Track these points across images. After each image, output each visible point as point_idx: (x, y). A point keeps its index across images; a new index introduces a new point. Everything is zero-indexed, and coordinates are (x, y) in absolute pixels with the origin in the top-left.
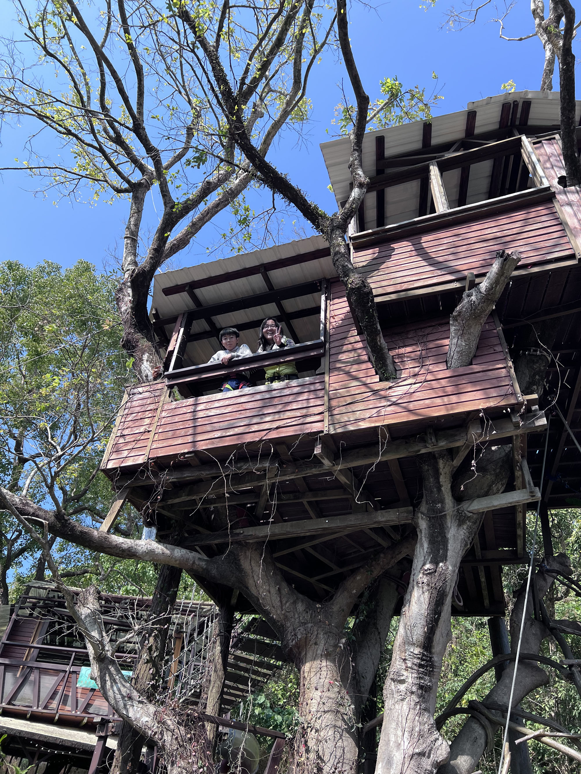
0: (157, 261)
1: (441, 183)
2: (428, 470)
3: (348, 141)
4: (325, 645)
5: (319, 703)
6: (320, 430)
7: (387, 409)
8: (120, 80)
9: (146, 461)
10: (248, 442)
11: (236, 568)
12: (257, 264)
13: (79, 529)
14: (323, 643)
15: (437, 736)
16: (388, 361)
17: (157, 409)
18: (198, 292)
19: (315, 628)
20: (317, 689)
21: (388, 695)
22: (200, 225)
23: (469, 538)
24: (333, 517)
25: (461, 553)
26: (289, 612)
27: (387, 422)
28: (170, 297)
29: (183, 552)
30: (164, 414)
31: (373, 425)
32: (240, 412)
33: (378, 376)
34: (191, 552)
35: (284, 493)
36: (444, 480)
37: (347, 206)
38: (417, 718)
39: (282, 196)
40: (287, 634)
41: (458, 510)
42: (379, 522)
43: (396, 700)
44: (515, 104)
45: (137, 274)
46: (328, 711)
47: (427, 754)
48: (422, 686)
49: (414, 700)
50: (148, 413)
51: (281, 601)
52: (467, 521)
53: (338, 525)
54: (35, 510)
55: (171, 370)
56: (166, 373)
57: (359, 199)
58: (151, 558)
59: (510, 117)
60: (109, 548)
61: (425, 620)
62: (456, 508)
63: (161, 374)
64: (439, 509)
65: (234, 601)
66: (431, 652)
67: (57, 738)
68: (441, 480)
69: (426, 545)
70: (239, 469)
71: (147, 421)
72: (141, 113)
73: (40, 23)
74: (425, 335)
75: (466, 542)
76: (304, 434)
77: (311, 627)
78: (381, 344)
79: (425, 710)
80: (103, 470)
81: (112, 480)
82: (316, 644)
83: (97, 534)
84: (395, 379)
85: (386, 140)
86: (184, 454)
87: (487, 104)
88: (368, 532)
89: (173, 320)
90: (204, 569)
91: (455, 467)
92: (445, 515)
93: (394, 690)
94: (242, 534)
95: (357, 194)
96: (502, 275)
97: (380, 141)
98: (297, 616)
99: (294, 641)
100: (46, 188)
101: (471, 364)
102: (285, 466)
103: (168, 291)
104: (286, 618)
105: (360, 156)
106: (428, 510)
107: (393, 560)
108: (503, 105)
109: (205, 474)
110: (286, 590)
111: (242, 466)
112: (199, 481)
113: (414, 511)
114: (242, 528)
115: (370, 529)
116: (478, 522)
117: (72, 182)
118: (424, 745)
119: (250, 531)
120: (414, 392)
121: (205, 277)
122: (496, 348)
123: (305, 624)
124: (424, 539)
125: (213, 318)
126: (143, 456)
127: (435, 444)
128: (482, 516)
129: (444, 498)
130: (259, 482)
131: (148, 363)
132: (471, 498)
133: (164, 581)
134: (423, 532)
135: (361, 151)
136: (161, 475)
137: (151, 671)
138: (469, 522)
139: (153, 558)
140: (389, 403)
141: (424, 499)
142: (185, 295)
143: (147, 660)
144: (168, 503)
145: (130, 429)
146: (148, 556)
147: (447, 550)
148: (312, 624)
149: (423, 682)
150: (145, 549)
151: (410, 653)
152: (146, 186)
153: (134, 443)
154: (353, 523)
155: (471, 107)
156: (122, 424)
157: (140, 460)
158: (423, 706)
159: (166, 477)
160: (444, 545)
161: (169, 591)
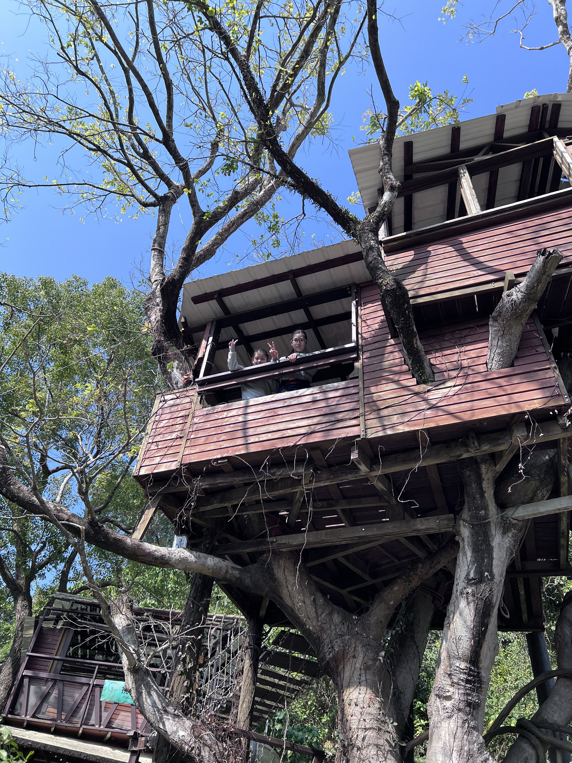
0: (186, 270)
1: (472, 186)
2: (471, 475)
3: (378, 146)
4: (364, 658)
5: (360, 721)
6: (357, 434)
7: (426, 412)
8: (150, 94)
9: (179, 467)
10: (283, 447)
11: (270, 577)
12: (286, 270)
13: (113, 536)
14: (362, 656)
15: (487, 756)
16: (425, 364)
17: (188, 415)
18: (226, 299)
19: (353, 641)
20: (356, 705)
21: (434, 713)
22: (226, 235)
23: (514, 546)
24: (369, 525)
25: (507, 562)
26: (325, 623)
27: (426, 426)
28: (198, 305)
29: (216, 560)
30: (196, 420)
31: (412, 429)
32: (272, 418)
33: (415, 379)
34: (224, 561)
35: (320, 500)
36: (487, 486)
37: (378, 209)
38: (465, 736)
39: (312, 202)
40: (323, 647)
41: (502, 517)
42: (418, 530)
43: (443, 717)
44: (545, 107)
45: (166, 283)
46: (370, 729)
48: (469, 702)
49: (462, 718)
50: (179, 419)
51: (316, 612)
52: (512, 529)
53: (375, 533)
54: (69, 516)
55: (201, 377)
56: (196, 380)
57: (390, 202)
58: (184, 566)
59: (540, 120)
60: (142, 556)
61: (471, 632)
62: (500, 515)
63: (191, 381)
64: (482, 516)
65: (263, 613)
66: (478, 667)
67: (81, 753)
68: (483, 486)
69: (469, 554)
70: (273, 474)
71: (179, 427)
72: (170, 125)
73: (72, 43)
74: (462, 337)
75: (512, 551)
76: (340, 438)
77: (349, 639)
78: (417, 346)
79: (474, 728)
80: (134, 477)
81: (144, 487)
82: (354, 657)
83: (130, 541)
84: (433, 381)
85: (414, 145)
86: (217, 460)
87: (516, 107)
88: (404, 541)
89: (202, 328)
90: (237, 579)
91: (497, 473)
92: (489, 522)
93: (440, 707)
94: (275, 542)
95: (388, 197)
96: (544, 274)
97: (408, 146)
98: (333, 628)
99: (331, 654)
100: (74, 205)
101: (512, 365)
102: (319, 472)
103: (197, 300)
104: (322, 629)
105: (390, 160)
106: (471, 517)
107: (432, 570)
108: (532, 108)
109: (238, 480)
110: (321, 601)
111: (275, 473)
112: (231, 488)
113: (455, 518)
114: (275, 536)
115: (406, 538)
116: (524, 529)
117: (98, 199)
119: (284, 539)
120: (454, 395)
121: (234, 285)
122: (538, 349)
123: (342, 636)
124: (467, 547)
125: (241, 326)
126: (176, 462)
127: (478, 448)
128: (528, 523)
129: (488, 505)
130: (293, 489)
131: (178, 370)
132: (516, 505)
133: (196, 591)
134: (466, 540)
135: (392, 156)
136: (194, 481)
137: (185, 684)
138: (514, 529)
139: (186, 567)
140: (428, 407)
141: (466, 506)
142: (214, 303)
143: (182, 672)
144: (200, 510)
145: (161, 436)
146: (181, 565)
147: (491, 559)
148: (350, 636)
149: (470, 698)
150: (177, 557)
151: (456, 668)
152: (172, 200)
153: (166, 450)
154: (390, 531)
155: (501, 111)
156: (154, 430)
157: (173, 466)
158: (472, 724)
159: (200, 483)
160: (489, 554)
161: (202, 600)
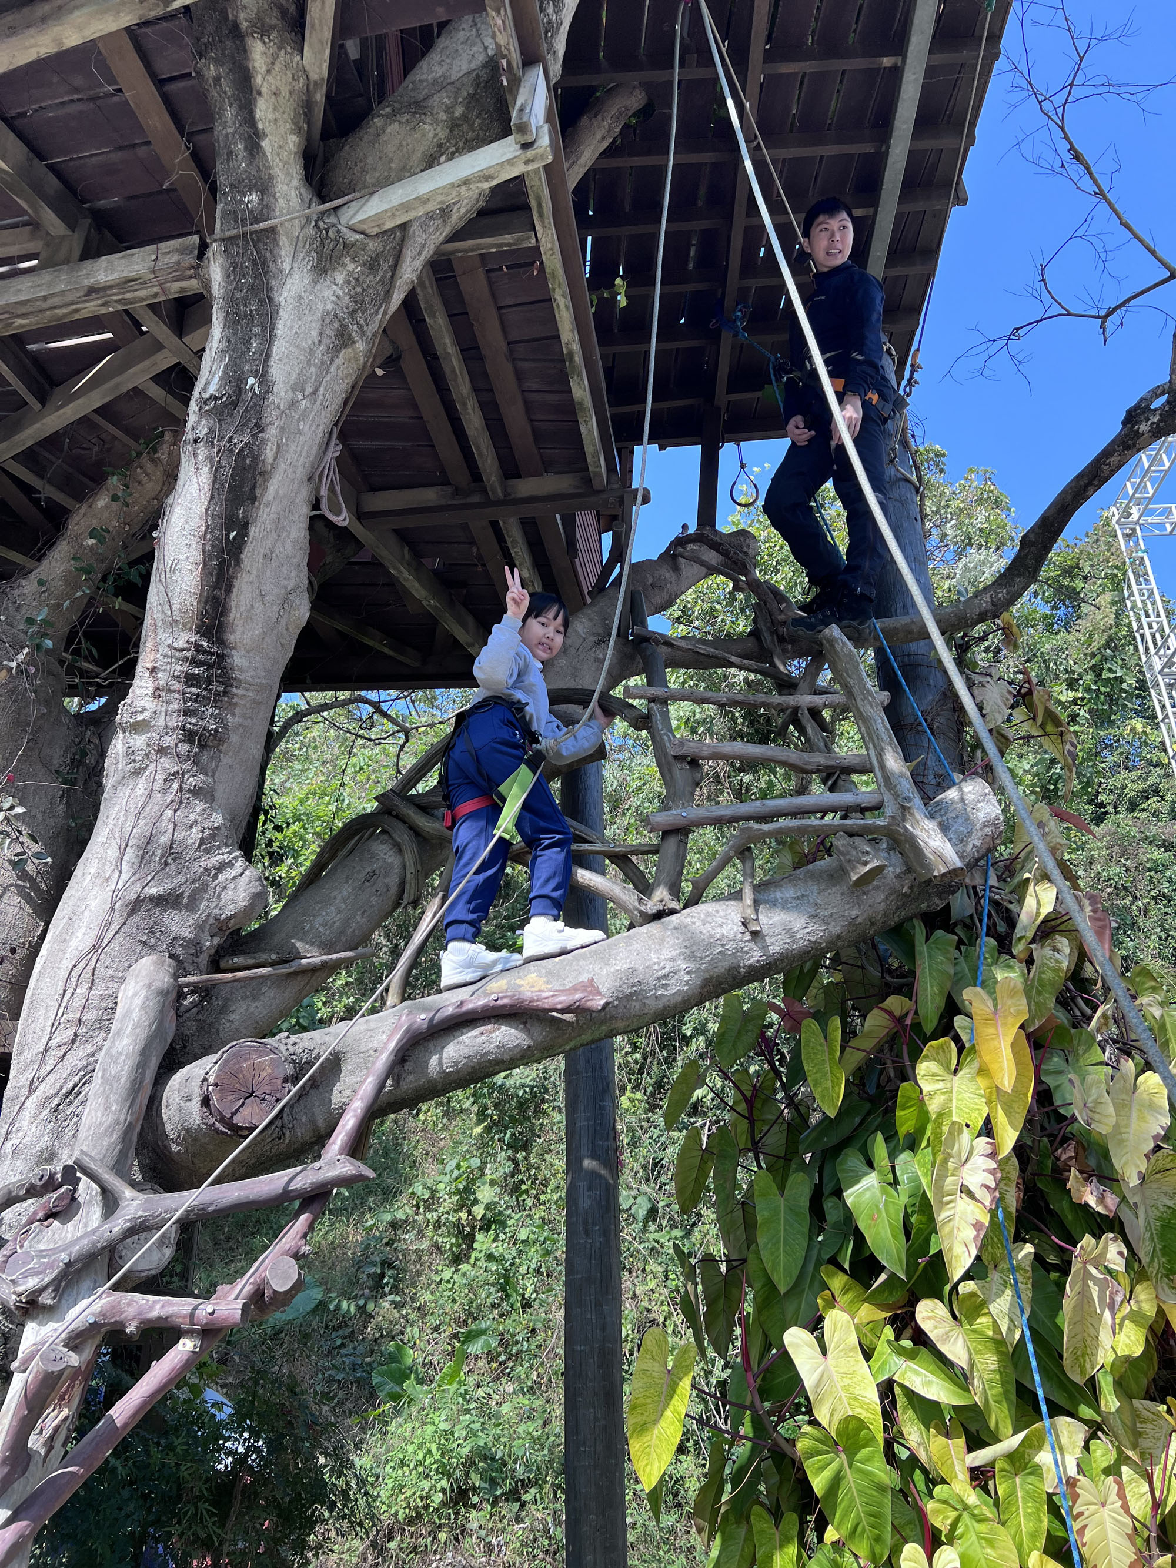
2: (220, 78)
15: (226, 858)
21: (109, 769)
23: (352, 314)
36: (270, 116)
38: (169, 813)
41: (319, 222)
47: (185, 900)
48: (190, 731)
49: (165, 769)
52: (347, 260)
61: (200, 547)
62: (313, 211)
64: (251, 212)
66: (221, 642)
68: (259, 114)
69: (217, 334)
75: (344, 327)
79: (196, 792)
92: (273, 230)
113: (200, 244)
118: (181, 879)
129: (271, 178)
138: (353, 260)
147: (269, 338)
149: (194, 721)
151: (166, 650)
158: (191, 782)
160: (264, 326)
